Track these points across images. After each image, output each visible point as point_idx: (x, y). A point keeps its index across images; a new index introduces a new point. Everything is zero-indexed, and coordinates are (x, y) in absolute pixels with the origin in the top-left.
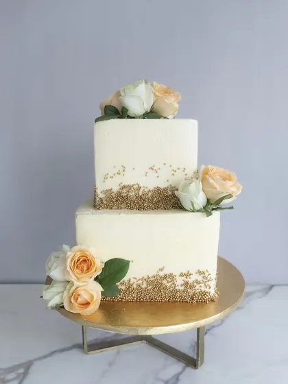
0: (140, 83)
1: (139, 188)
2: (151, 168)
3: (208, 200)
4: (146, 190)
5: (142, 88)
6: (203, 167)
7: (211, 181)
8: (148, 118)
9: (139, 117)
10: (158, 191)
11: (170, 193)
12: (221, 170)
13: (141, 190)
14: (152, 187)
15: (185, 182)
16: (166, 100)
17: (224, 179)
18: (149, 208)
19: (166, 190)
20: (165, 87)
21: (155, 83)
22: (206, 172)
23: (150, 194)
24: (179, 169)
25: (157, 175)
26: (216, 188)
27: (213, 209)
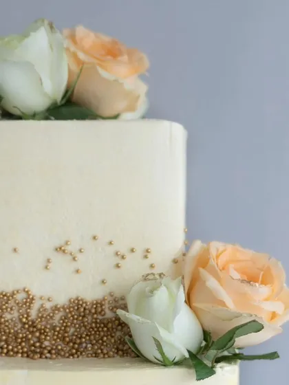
0: (35, 30)
1: (29, 300)
2: (60, 249)
3: (206, 335)
4: (48, 305)
5: (39, 42)
6: (197, 246)
7: (212, 283)
8: (57, 118)
9: (34, 116)
10: (78, 309)
11: (109, 314)
12: (246, 254)
13: (36, 306)
14: (62, 299)
15: (142, 284)
16: (103, 73)
17: (251, 279)
18: (55, 353)
19: (99, 305)
20: (106, 39)
21: (81, 31)
22: (203, 261)
23: (58, 316)
24: (132, 250)
25: (74, 265)
26: (223, 303)
27: (218, 360)
